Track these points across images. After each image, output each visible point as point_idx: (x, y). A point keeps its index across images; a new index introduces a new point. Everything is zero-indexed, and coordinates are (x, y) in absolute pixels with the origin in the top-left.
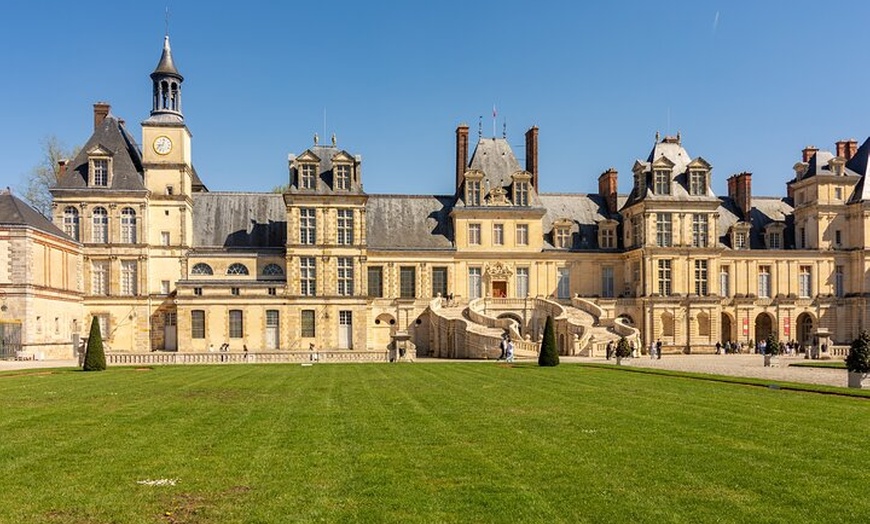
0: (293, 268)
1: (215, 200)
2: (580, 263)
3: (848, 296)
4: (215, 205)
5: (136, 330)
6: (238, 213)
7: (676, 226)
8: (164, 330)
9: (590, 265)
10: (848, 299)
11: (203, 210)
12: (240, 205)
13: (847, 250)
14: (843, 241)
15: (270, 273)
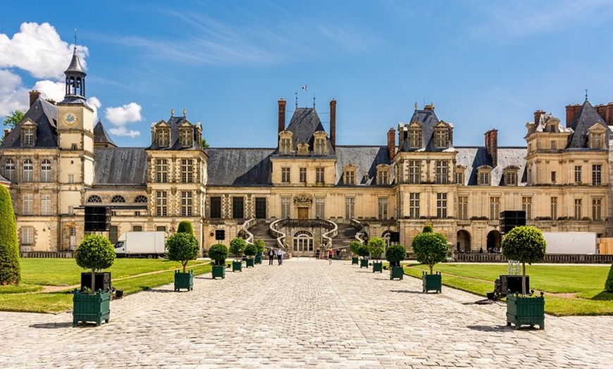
0: (152, 199)
1: (112, 152)
2: (362, 195)
3: (560, 219)
4: (111, 156)
5: (49, 239)
6: (127, 161)
7: (424, 169)
8: (70, 239)
9: (369, 196)
10: (560, 221)
11: (103, 159)
12: (128, 156)
13: (560, 186)
14: (557, 179)
15: (139, 201)
